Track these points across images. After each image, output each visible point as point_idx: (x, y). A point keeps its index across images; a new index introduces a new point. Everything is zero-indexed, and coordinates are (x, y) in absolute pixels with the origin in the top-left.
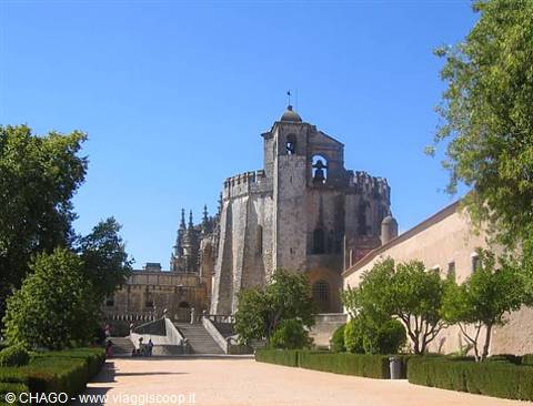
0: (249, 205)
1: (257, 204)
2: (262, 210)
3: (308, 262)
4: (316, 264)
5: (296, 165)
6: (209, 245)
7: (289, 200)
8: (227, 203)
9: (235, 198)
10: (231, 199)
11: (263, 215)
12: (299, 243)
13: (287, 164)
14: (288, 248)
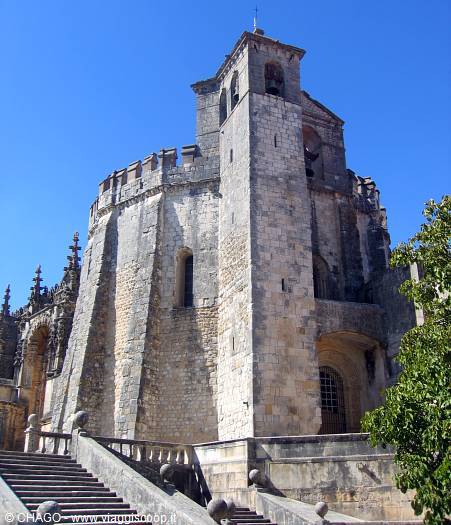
0: (163, 209)
1: (182, 209)
2: (192, 217)
3: (319, 314)
4: (337, 321)
5: (284, 117)
6: (43, 329)
7: (274, 178)
8: (106, 218)
9: (126, 204)
10: (117, 207)
11: (195, 228)
12: (298, 269)
13: (266, 111)
14: (277, 278)
